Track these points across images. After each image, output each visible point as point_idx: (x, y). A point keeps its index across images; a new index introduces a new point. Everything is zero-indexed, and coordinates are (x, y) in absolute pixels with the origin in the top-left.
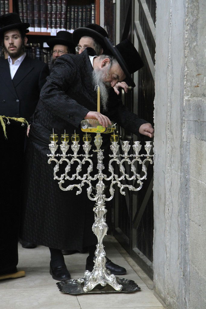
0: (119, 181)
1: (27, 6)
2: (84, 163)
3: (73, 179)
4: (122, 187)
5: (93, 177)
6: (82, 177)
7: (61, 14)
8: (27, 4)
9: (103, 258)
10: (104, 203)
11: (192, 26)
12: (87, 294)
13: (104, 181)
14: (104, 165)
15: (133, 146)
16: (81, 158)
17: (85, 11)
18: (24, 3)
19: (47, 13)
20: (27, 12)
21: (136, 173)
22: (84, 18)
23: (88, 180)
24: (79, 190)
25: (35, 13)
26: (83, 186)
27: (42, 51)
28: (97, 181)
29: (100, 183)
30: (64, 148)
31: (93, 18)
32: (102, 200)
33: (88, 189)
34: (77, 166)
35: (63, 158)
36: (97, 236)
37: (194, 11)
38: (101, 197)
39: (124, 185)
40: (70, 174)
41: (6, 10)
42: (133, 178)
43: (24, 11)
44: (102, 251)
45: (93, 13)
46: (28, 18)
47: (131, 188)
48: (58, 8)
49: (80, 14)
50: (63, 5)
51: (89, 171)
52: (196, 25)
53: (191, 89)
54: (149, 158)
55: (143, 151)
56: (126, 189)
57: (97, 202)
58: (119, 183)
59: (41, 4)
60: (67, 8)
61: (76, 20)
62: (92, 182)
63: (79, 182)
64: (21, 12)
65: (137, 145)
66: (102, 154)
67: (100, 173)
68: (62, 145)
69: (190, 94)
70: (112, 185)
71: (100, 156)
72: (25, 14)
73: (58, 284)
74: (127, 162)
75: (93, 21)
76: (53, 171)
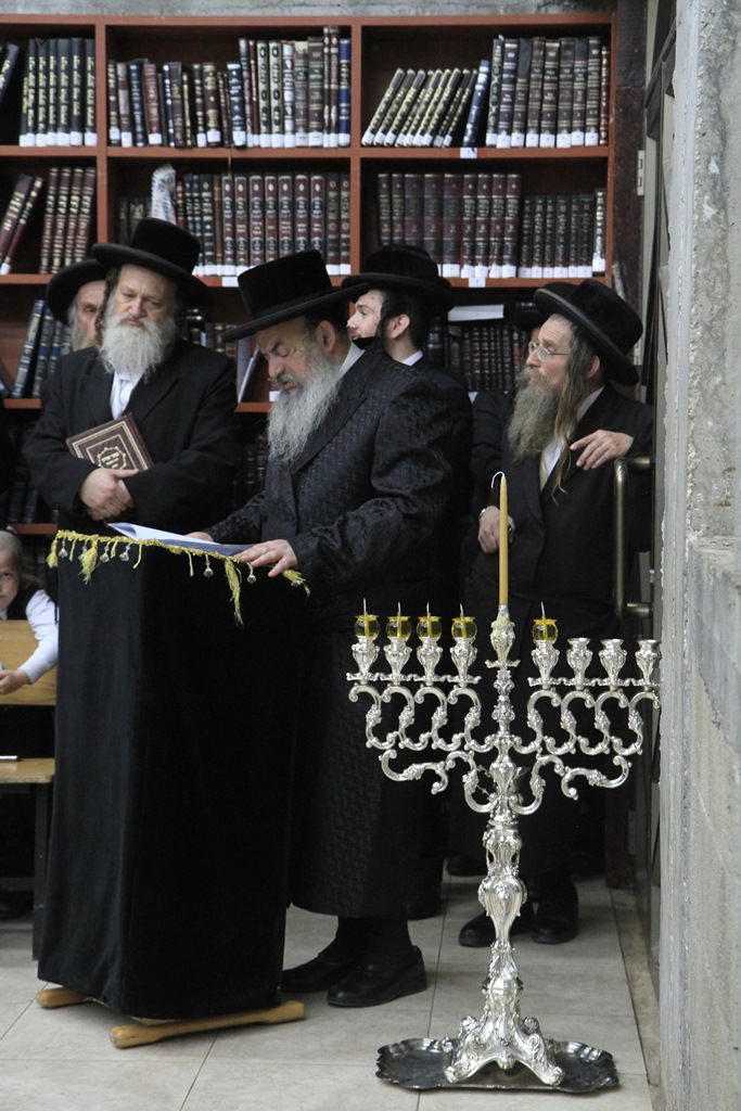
0: (559, 756)
1: (404, 204)
2: (454, 701)
3: (420, 749)
4: (569, 774)
6: (449, 741)
7: (503, 223)
8: (404, 198)
9: (509, 983)
10: (514, 820)
11: (708, 328)
12: (457, 1088)
13: (513, 754)
14: (513, 709)
15: (600, 654)
16: (446, 688)
18: (395, 196)
19: (462, 221)
20: (402, 222)
21: (611, 735)
22: (574, 232)
23: (467, 752)
24: (438, 779)
25: (426, 224)
26: (450, 769)
27: (447, 331)
28: (493, 754)
29: (501, 762)
30: (394, 655)
31: (599, 231)
32: (508, 811)
33: (465, 777)
34: (435, 710)
35: (393, 685)
36: (492, 917)
37: (713, 287)
38: (506, 805)
39: (572, 767)
40: (413, 732)
41: (344, 216)
42: (601, 748)
43: (394, 218)
44: (507, 963)
45: (599, 215)
47: (594, 777)
48: (495, 206)
49: (561, 220)
50: (508, 196)
51: (469, 726)
52: (721, 327)
53: (705, 510)
54: (650, 691)
55: (630, 669)
56: (579, 782)
57: (491, 816)
58: (558, 761)
59: (446, 197)
60: (521, 205)
61: (549, 238)
62: (478, 757)
63: (440, 755)
64: (385, 222)
65: (612, 651)
66: (509, 677)
67: (503, 731)
68: (389, 647)
69: (704, 526)
70: (536, 767)
71: (503, 683)
72: (399, 225)
73: (383, 1051)
74: (582, 701)
75: (598, 240)
76: (364, 723)
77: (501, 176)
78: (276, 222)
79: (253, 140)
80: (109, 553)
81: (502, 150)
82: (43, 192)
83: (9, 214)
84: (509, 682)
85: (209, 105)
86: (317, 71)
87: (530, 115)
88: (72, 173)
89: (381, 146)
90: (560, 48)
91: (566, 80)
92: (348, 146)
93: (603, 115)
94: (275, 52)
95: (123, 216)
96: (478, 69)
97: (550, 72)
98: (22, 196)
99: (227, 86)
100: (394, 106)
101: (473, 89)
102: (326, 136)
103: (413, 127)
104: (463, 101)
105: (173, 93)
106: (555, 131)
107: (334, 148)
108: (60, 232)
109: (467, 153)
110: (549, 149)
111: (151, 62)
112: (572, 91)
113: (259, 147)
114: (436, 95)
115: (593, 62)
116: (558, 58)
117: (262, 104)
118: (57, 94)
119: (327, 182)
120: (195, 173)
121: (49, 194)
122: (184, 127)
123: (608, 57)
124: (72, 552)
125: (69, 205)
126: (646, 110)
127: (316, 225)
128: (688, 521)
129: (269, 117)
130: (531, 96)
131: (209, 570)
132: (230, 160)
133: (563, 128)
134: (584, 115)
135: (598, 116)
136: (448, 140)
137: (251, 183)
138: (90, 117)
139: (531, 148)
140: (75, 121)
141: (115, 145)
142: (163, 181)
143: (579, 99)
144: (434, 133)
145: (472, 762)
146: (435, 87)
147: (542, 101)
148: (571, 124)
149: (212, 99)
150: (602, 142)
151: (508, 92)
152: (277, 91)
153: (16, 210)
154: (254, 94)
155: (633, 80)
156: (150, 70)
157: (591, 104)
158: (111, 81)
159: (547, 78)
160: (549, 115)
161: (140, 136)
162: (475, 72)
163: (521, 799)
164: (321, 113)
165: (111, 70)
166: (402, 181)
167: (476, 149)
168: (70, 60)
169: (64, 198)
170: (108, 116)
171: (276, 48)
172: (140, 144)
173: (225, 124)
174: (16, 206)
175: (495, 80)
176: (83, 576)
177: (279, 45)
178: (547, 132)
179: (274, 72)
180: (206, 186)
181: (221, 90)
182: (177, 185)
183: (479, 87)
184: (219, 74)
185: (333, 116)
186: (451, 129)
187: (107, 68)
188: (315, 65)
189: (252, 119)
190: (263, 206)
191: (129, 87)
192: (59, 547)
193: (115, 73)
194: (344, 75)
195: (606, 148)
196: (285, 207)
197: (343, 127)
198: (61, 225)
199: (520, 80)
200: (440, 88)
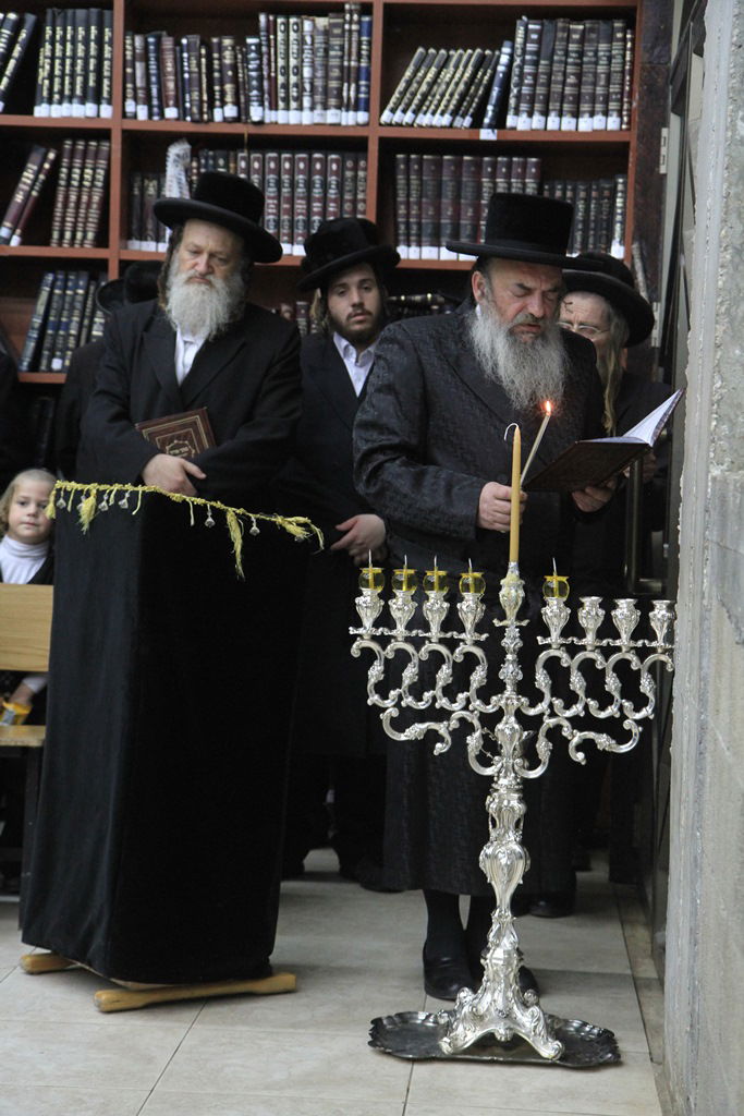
0: (567, 719)
1: (421, 185)
2: (460, 659)
3: (423, 707)
4: (577, 738)
5: (487, 702)
6: (453, 701)
8: (421, 180)
9: (508, 953)
10: (518, 784)
11: (739, 252)
12: (451, 1059)
13: (519, 715)
14: (521, 669)
15: (613, 613)
16: (452, 644)
17: (595, 199)
18: (412, 177)
19: (480, 204)
20: (419, 203)
21: (622, 698)
22: (592, 218)
23: (472, 712)
24: (441, 739)
25: (443, 206)
26: (454, 730)
28: (499, 715)
29: (507, 723)
30: (399, 609)
31: (619, 218)
32: (513, 775)
33: (468, 738)
34: (440, 667)
35: (397, 641)
38: (510, 768)
39: (581, 731)
40: (417, 691)
41: (360, 196)
42: (612, 711)
43: (411, 199)
44: (508, 932)
45: (619, 202)
46: (423, 221)
47: (603, 741)
49: (580, 206)
50: (527, 180)
51: (475, 685)
53: (730, 444)
54: (663, 653)
55: (643, 630)
56: (587, 746)
57: (495, 779)
58: (566, 724)
59: (464, 179)
62: (483, 718)
63: (444, 715)
64: (402, 203)
65: (625, 610)
66: (518, 635)
67: (509, 691)
68: (394, 601)
69: (728, 459)
70: (543, 730)
71: (512, 641)
72: (415, 207)
73: (377, 1022)
74: (593, 661)
75: (618, 227)
76: (366, 680)
77: (521, 159)
78: (292, 200)
79: (270, 116)
80: (108, 501)
81: (522, 132)
82: (56, 164)
83: (21, 186)
84: (518, 640)
85: (226, 79)
86: (337, 48)
87: (551, 98)
88: (87, 146)
89: (399, 125)
90: (584, 30)
91: (589, 63)
92: (366, 125)
93: (625, 100)
94: (295, 27)
95: (136, 192)
96: (500, 50)
97: (574, 55)
98: (35, 168)
99: (246, 61)
100: (415, 85)
101: (495, 70)
102: (344, 113)
103: (433, 107)
104: (485, 82)
105: (190, 65)
106: (576, 115)
107: (353, 126)
108: (72, 205)
109: (486, 135)
110: (570, 132)
111: (169, 35)
112: (596, 75)
113: (276, 123)
114: (458, 75)
115: (617, 45)
116: (582, 41)
117: (281, 80)
118: (73, 65)
119: (344, 162)
120: (211, 150)
121: (62, 167)
122: (201, 101)
123: (633, 40)
124: (70, 502)
125: (82, 178)
126: (671, 87)
127: (332, 204)
128: (712, 455)
129: (287, 93)
130: (553, 78)
131: (210, 519)
132: (246, 136)
133: (585, 112)
134: (607, 100)
135: (621, 101)
136: (468, 121)
137: (267, 161)
138: (106, 88)
139: (552, 132)
140: (90, 93)
141: (130, 118)
142: (178, 156)
143: (602, 83)
144: (454, 114)
145: (476, 723)
146: (456, 67)
147: (564, 83)
148: (594, 107)
149: (230, 73)
150: (624, 127)
151: (529, 74)
152: (296, 67)
153: (29, 182)
154: (273, 70)
155: (659, 57)
156: (168, 43)
157: (614, 88)
158: (129, 53)
159: (570, 60)
160: (571, 98)
161: (156, 110)
162: (497, 53)
163: (527, 764)
164: (340, 90)
165: (128, 42)
166: (420, 162)
167: (496, 131)
168: (88, 31)
169: (77, 171)
170: (124, 89)
171: (296, 24)
172: (156, 118)
173: (242, 99)
174: (28, 178)
175: (518, 61)
176: (82, 525)
177: (299, 21)
178: (569, 115)
179: (294, 48)
180: (221, 162)
181: (239, 65)
182: (192, 161)
183: (501, 68)
184: (238, 48)
185: (352, 94)
186: (471, 110)
187: (125, 39)
188: (335, 42)
189: (270, 95)
190: (279, 184)
191: (146, 60)
192: (57, 497)
193: (133, 45)
194: (364, 53)
195: (627, 133)
196: (301, 185)
197: (362, 105)
198: (73, 198)
199: (542, 62)
200: (461, 68)
